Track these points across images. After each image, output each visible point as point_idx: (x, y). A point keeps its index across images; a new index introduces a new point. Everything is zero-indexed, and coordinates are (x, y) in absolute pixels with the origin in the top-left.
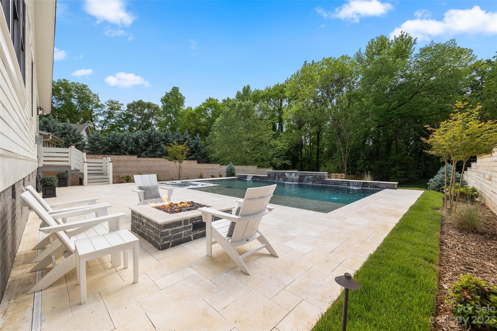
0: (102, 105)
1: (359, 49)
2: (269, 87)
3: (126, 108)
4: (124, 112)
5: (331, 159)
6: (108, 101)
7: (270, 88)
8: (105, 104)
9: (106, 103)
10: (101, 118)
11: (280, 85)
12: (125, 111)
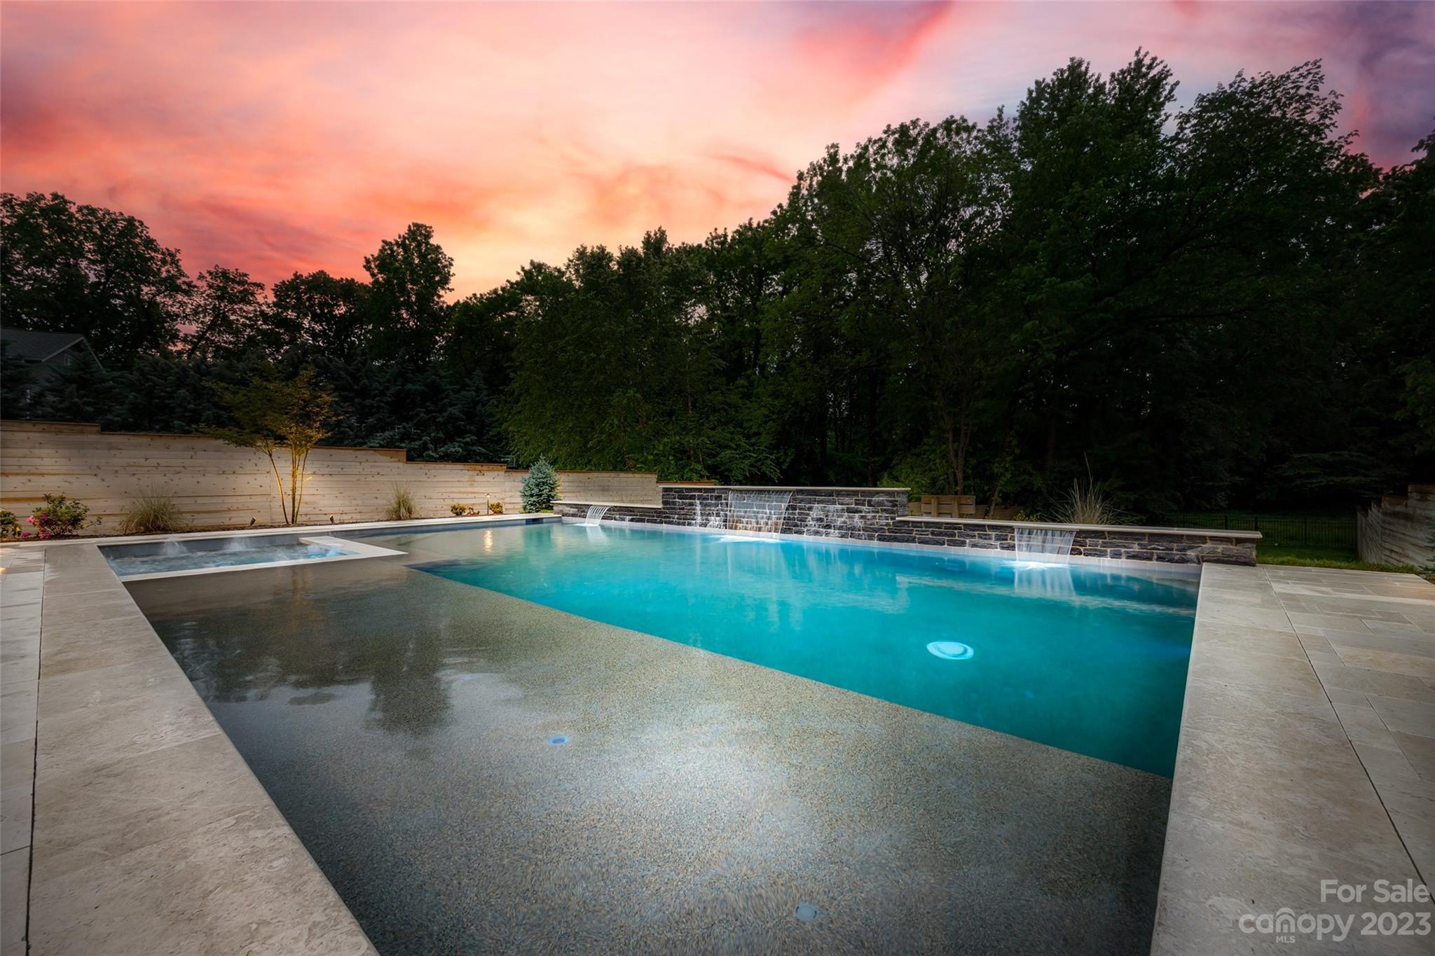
0: (189, 284)
1: (997, 112)
2: (720, 232)
3: (272, 299)
4: (264, 307)
5: (914, 455)
6: (210, 273)
7: (725, 236)
8: (199, 283)
9: (201, 277)
10: (190, 328)
11: (755, 225)
12: (269, 306)
